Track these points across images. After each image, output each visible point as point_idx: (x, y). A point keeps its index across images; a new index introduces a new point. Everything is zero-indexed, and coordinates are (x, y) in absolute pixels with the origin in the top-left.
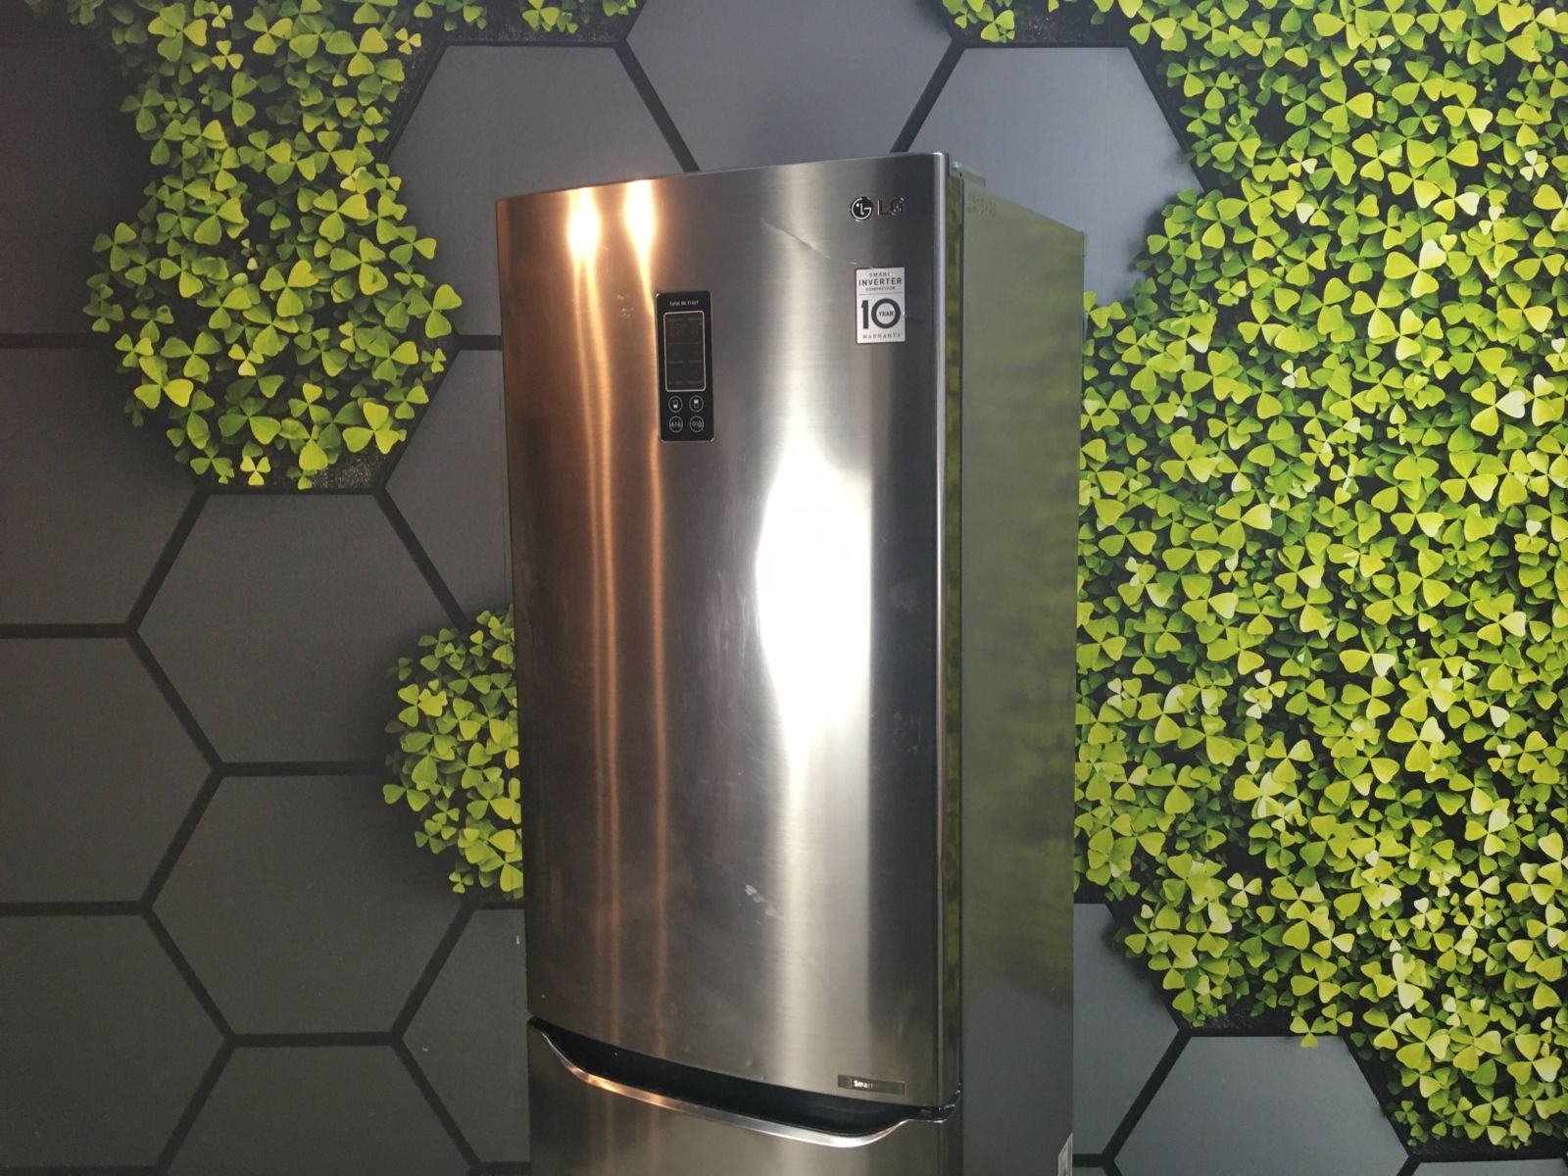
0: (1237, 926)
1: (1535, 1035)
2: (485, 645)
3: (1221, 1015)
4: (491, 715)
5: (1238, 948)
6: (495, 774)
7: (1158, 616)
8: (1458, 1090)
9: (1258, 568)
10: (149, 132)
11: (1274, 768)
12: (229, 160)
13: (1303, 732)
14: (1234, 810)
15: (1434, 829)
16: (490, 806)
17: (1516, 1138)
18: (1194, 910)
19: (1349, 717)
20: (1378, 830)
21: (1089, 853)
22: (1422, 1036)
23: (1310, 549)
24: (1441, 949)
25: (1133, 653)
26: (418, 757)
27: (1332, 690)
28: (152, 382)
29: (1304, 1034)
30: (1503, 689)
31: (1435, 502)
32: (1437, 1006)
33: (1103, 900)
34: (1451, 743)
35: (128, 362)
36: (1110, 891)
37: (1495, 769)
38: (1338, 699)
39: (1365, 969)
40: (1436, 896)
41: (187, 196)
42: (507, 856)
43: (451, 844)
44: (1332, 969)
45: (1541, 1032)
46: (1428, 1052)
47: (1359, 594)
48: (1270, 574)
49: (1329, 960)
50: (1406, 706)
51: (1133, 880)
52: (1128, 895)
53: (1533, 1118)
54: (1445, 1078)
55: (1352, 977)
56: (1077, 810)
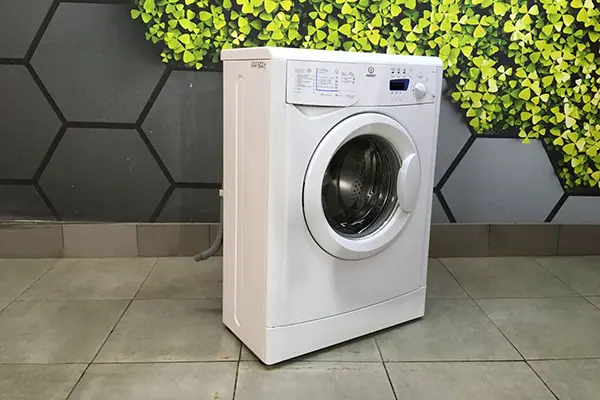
0: (500, 89)
3: (490, 128)
5: (500, 99)
8: (587, 165)
11: (521, 18)
13: (535, 1)
14: (503, 36)
15: (586, 48)
16: (178, 22)
18: (482, 82)
20: (563, 48)
21: (440, 55)
22: (574, 140)
24: (585, 102)
29: (525, 138)
32: (581, 127)
34: (597, 9)
36: (448, 73)
39: (553, 110)
40: (585, 78)
42: (186, 45)
43: (161, 39)
44: (539, 109)
46: (576, 147)
49: (537, 105)
51: (457, 68)
52: (455, 74)
54: (582, 159)
55: (547, 113)
56: (436, 35)
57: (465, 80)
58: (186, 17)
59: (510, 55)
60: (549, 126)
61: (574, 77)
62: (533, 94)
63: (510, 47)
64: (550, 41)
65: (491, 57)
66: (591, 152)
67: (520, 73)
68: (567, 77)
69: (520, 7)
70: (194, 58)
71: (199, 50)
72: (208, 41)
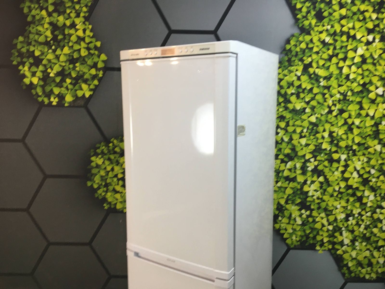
0: (303, 222)
1: (378, 252)
2: (113, 147)
3: (298, 245)
4: (114, 164)
5: (303, 228)
6: (115, 179)
7: (286, 144)
8: (358, 265)
9: (312, 132)
10: (27, 13)
11: (314, 183)
12: (47, 20)
13: (322, 173)
14: (303, 193)
15: (355, 199)
16: (114, 188)
17: (372, 277)
18: (292, 218)
19: (334, 171)
22: (349, 251)
23: (325, 127)
24: (355, 230)
25: (279, 153)
26: (96, 175)
27: (330, 164)
28: (27, 77)
29: (319, 250)
30: (374, 164)
31: (358, 116)
32: (353, 244)
34: (360, 178)
35: (22, 72)
37: (371, 185)
38: (331, 166)
39: (336, 234)
40: (354, 216)
41: (37, 30)
42: (118, 200)
43: (104, 197)
44: (327, 234)
45: (380, 251)
46: (351, 256)
47: (338, 139)
48: (315, 134)
49: (326, 232)
50: (349, 168)
51: (277, 210)
52: (275, 214)
53: (377, 273)
54: (355, 262)
55: (332, 236)
57: (282, 217)
58: (118, 184)
59: (308, 204)
60: (334, 244)
61: (348, 216)
62: (323, 226)
63: (308, 199)
64: (332, 196)
65: (297, 205)
66: (360, 258)
67: (315, 213)
68: (343, 216)
69: (313, 177)
70: (122, 206)
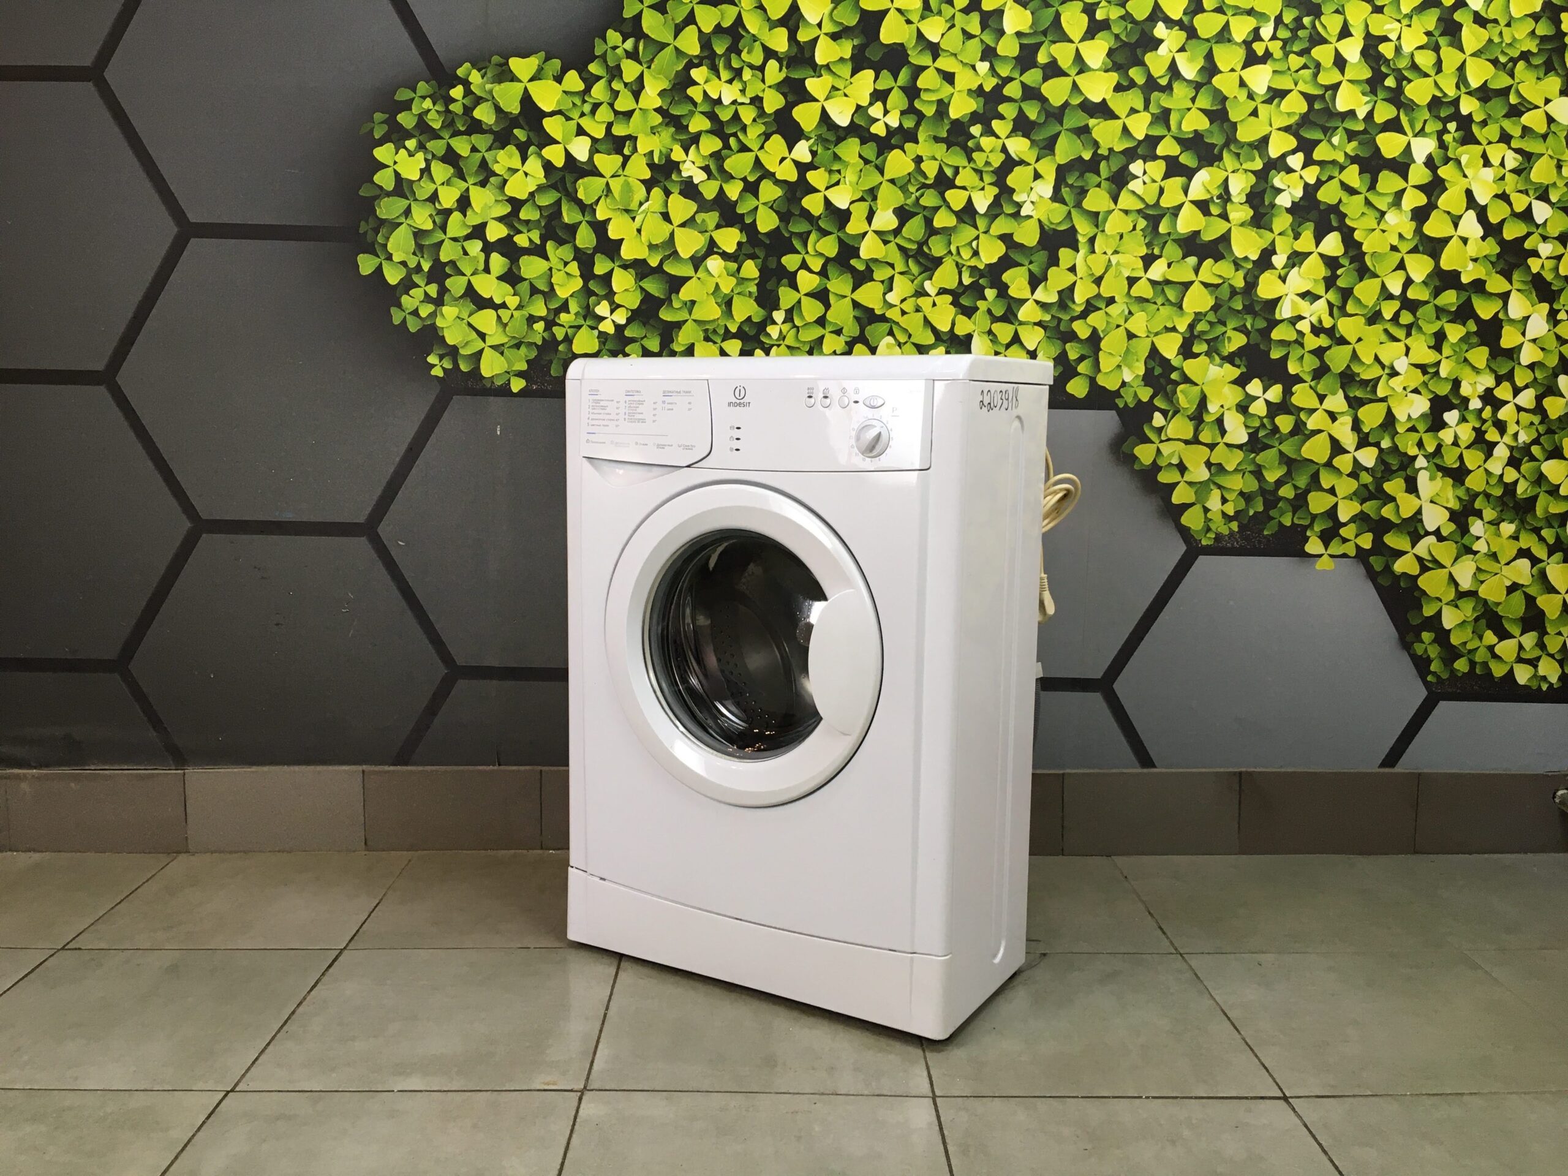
0: (1253, 436)
2: (464, 101)
3: (1231, 532)
4: (471, 180)
5: (1253, 460)
6: (475, 247)
7: (1187, 89)
8: (1483, 623)
9: (1295, 37)
11: (1301, 264)
13: (1335, 224)
14: (1257, 309)
15: (1468, 333)
16: (469, 282)
17: (1544, 678)
18: (1208, 418)
19: (1384, 209)
20: (1409, 335)
21: (1101, 354)
22: (1446, 560)
23: (1348, 18)
24: (1470, 468)
25: (1158, 131)
26: (394, 225)
27: (1367, 177)
29: (1320, 556)
30: (1547, 183)
32: (1464, 529)
33: (1115, 407)
34: (1490, 239)
36: (1122, 397)
37: (1535, 270)
38: (1372, 187)
39: (1389, 487)
40: (1467, 408)
42: (487, 337)
43: (429, 323)
44: (1353, 485)
46: (1452, 579)
47: (1399, 70)
48: (1306, 45)
49: (1348, 475)
50: (1443, 196)
51: (1145, 385)
52: (1140, 400)
53: (1564, 656)
54: (1468, 610)
55: (1375, 493)
56: (1090, 307)
57: (1165, 413)
58: (487, 270)
59: (1276, 354)
60: (1380, 527)
61: (1440, 405)
62: (1337, 448)
63: (1276, 335)
64: (1374, 318)
65: (1230, 359)
66: (1492, 591)
67: (1302, 396)
68: (1421, 405)
69: (1297, 236)
70: (505, 367)
71: (518, 346)
72: (539, 326)
